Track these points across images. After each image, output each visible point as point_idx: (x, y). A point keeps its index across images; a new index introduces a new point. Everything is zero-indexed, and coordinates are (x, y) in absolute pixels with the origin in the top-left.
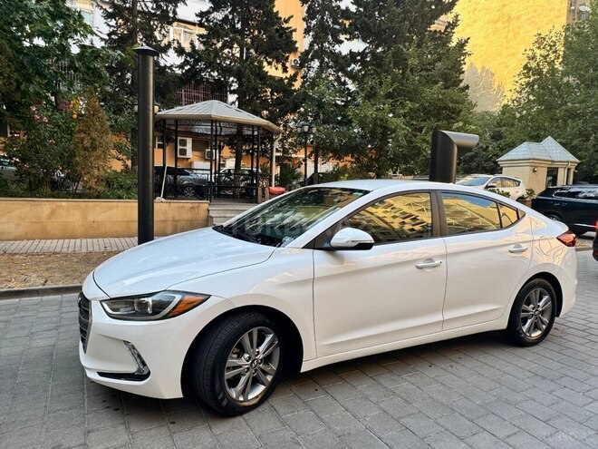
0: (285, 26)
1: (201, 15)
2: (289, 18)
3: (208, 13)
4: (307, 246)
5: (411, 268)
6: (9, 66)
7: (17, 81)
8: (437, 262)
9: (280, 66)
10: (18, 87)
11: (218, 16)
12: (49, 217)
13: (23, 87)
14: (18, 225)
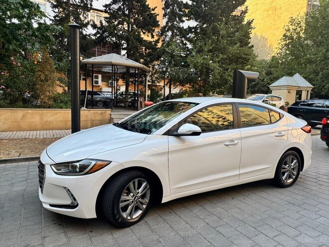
0: (153, 12)
1: (106, 6)
2: (155, 8)
3: (110, 5)
4: (165, 134)
5: (222, 146)
7: (3, 43)
8: (236, 142)
9: (150, 35)
10: (3, 46)
12: (22, 119)
13: (6, 46)
14: (4, 123)
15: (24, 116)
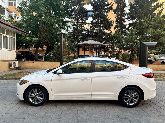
0: (110, 20)
1: (91, 22)
2: (110, 19)
3: (93, 21)
4: (52, 73)
5: (80, 80)
6: (51, 38)
7: (52, 41)
8: (88, 79)
9: (109, 30)
10: (52, 42)
11: (95, 21)
12: (54, 65)
13: (53, 42)
14: (49, 67)
15: (54, 64)
